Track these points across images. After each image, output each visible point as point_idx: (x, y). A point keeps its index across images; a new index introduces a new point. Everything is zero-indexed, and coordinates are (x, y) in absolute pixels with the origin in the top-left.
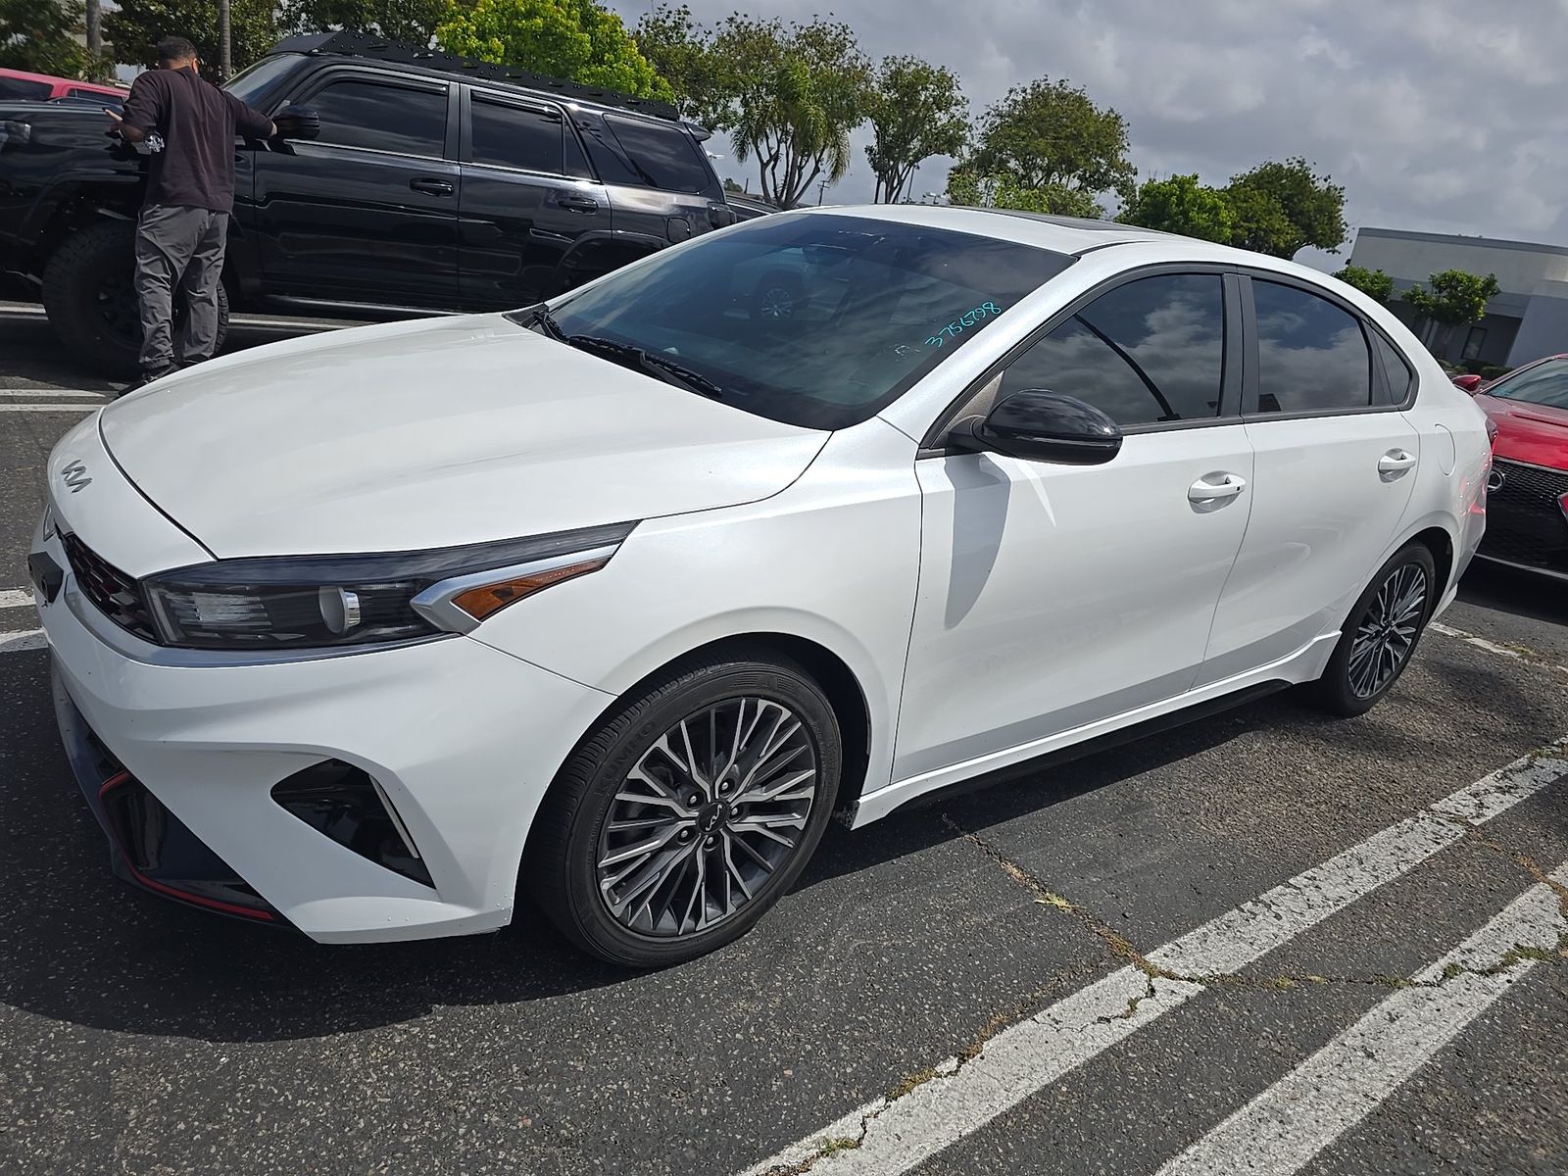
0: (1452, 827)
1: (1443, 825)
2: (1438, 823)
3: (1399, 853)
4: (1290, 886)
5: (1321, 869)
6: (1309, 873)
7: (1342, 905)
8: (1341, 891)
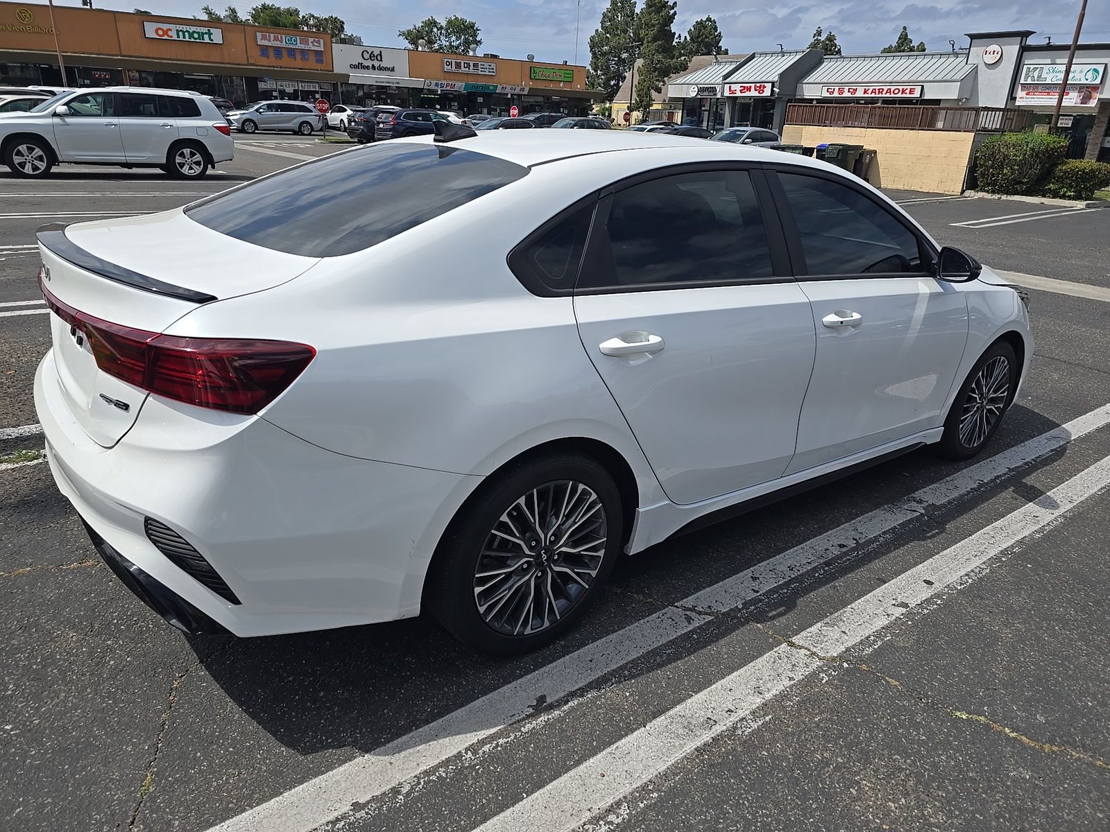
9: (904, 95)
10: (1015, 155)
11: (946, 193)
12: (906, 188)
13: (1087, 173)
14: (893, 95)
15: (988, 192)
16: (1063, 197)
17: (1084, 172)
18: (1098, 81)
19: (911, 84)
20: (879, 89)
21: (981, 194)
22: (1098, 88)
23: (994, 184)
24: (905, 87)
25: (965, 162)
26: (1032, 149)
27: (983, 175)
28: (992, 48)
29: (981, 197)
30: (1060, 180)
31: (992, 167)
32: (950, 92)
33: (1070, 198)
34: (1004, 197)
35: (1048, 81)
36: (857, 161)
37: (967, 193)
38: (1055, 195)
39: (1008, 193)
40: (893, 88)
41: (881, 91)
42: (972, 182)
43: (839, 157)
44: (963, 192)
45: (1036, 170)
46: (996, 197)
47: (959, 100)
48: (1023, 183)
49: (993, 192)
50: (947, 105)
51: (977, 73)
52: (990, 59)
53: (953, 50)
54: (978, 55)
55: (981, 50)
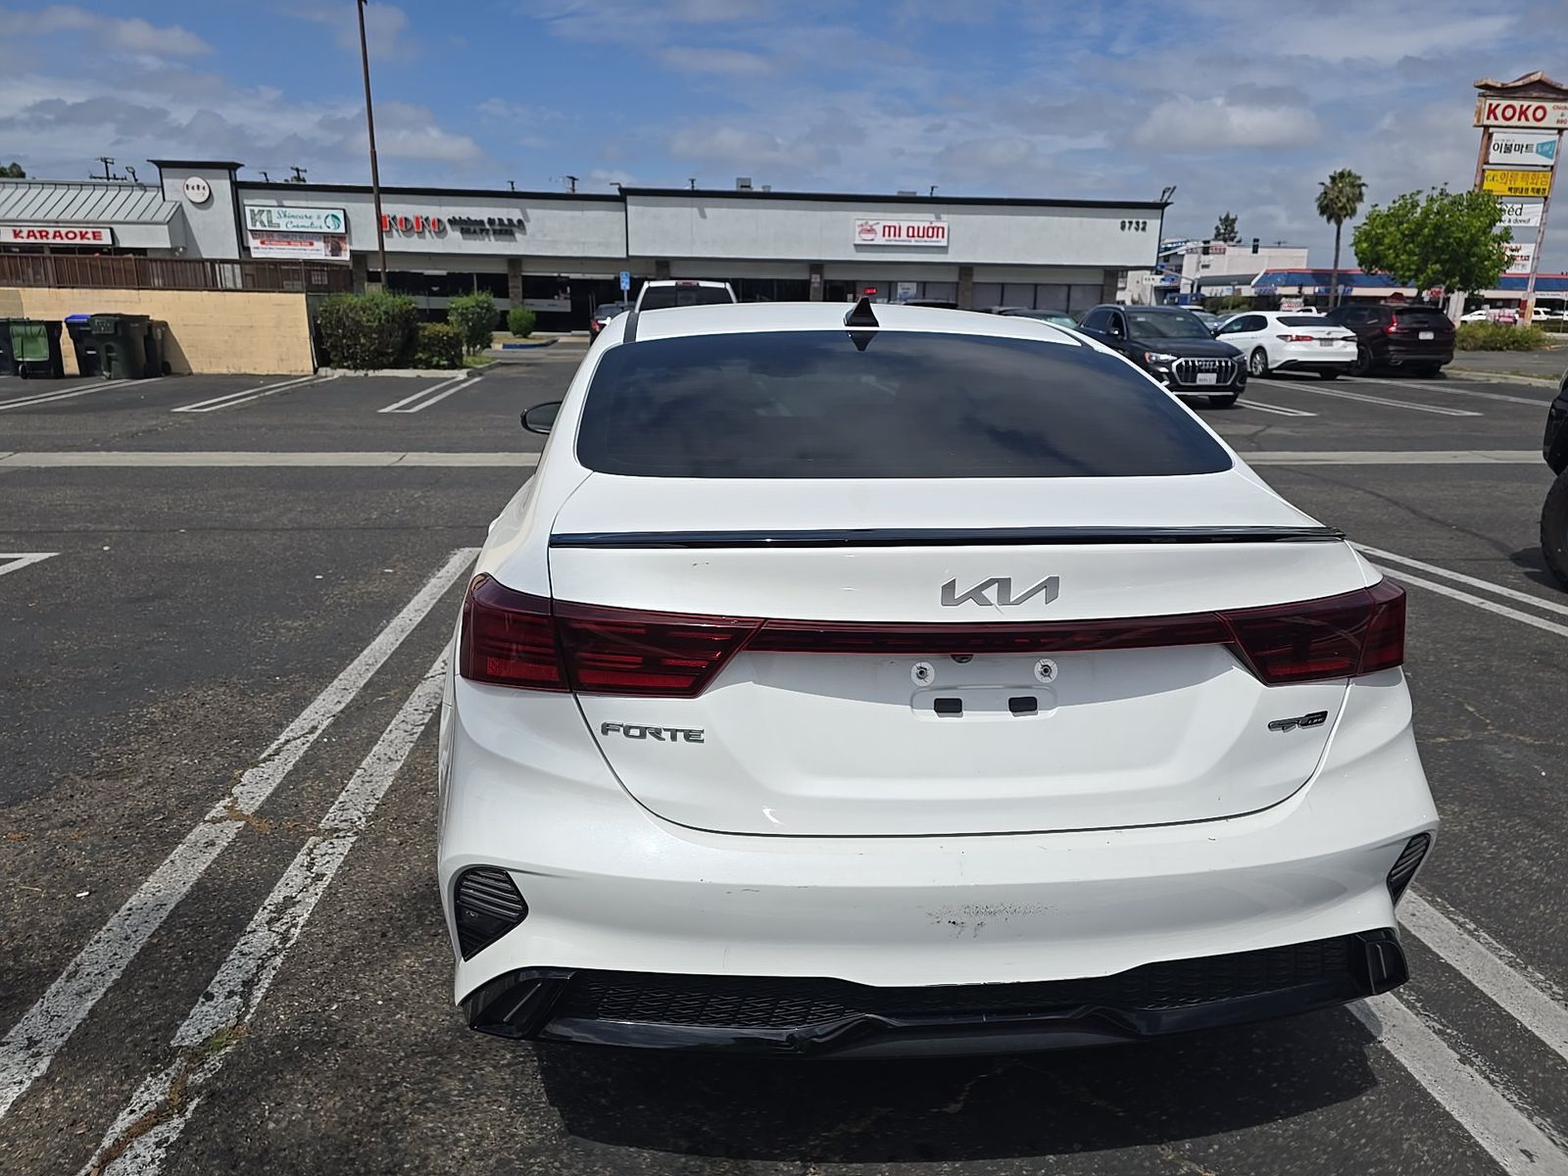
0: (332, 824)
1: (342, 821)
2: (346, 821)
3: (367, 779)
4: (422, 724)
5: (411, 742)
6: (416, 736)
7: (387, 731)
8: (392, 737)
9: (85, 242)
10: (368, 321)
11: (293, 374)
12: (233, 371)
13: (452, 338)
14: (66, 241)
15: (348, 368)
16: (438, 367)
17: (448, 337)
18: (342, 230)
19: (91, 225)
20: (40, 232)
21: (340, 372)
22: (345, 238)
23: (353, 357)
24: (84, 230)
25: (305, 331)
26: (386, 313)
27: (334, 347)
28: (194, 181)
29: (342, 374)
30: (425, 348)
31: (344, 337)
32: (159, 239)
33: (444, 368)
34: (371, 373)
35: (283, 228)
36: (146, 338)
37: (322, 371)
38: (429, 366)
39: (375, 368)
40: (63, 231)
41: (44, 235)
42: (323, 358)
43: (120, 333)
44: (316, 371)
45: (398, 337)
46: (361, 373)
47: (172, 250)
48: (388, 354)
49: (356, 368)
50: (158, 256)
51: (183, 213)
52: (200, 196)
53: (136, 180)
54: (176, 190)
55: (179, 183)
